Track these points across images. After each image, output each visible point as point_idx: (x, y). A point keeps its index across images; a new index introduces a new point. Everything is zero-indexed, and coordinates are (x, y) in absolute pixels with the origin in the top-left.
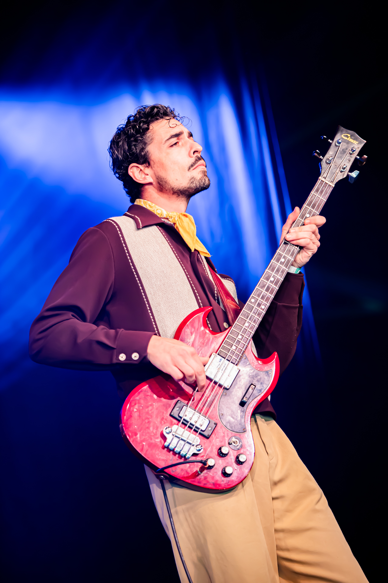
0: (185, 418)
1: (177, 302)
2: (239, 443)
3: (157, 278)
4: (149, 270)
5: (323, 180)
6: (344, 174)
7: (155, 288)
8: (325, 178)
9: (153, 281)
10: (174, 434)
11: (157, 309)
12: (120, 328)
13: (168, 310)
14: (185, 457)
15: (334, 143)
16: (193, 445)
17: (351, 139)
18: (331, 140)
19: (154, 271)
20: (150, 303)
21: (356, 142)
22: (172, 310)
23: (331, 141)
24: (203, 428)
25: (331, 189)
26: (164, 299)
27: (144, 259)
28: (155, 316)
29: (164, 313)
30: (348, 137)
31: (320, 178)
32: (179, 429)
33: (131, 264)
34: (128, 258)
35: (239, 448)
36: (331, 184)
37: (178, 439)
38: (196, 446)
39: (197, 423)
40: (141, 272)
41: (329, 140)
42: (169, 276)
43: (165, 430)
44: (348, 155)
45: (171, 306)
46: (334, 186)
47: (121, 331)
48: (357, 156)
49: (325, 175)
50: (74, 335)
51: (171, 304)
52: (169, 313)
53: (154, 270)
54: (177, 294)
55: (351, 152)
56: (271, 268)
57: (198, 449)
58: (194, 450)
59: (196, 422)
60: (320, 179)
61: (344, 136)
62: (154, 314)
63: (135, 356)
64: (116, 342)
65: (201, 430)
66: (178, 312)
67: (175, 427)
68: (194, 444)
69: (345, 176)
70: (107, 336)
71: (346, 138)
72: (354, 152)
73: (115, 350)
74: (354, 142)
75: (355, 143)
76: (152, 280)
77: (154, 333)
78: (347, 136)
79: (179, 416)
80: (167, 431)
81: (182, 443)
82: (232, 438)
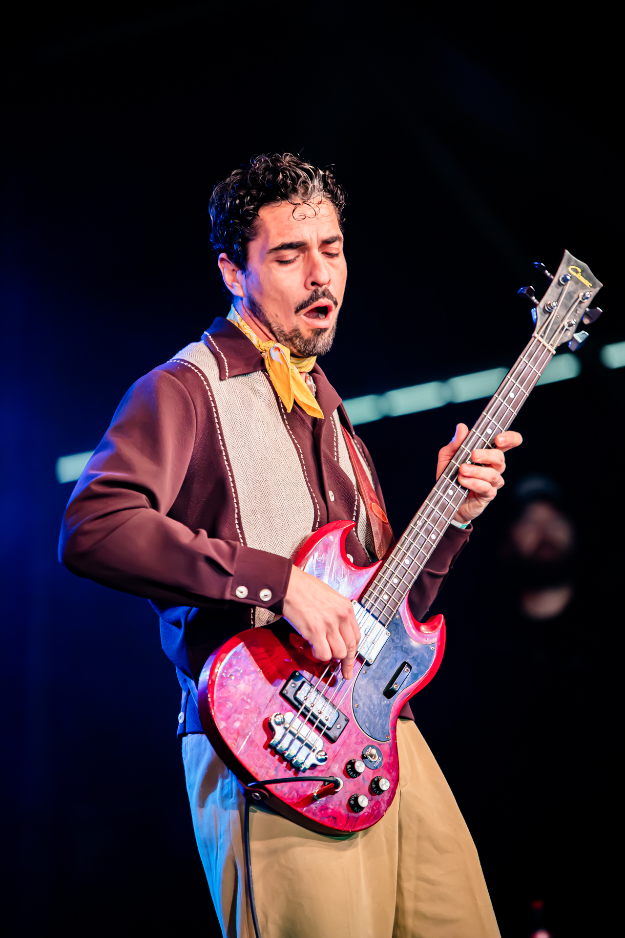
0: (307, 705)
1: (283, 512)
2: (379, 759)
3: (256, 468)
4: (244, 453)
5: (540, 338)
7: (251, 484)
8: (542, 337)
9: (249, 473)
10: (287, 726)
11: (250, 520)
13: (268, 524)
14: (299, 768)
15: (556, 279)
16: (314, 751)
17: (581, 277)
18: (551, 273)
19: (253, 457)
21: (589, 284)
22: (275, 524)
23: (551, 275)
24: (330, 724)
26: (264, 504)
27: (240, 434)
28: (244, 530)
29: (261, 528)
30: (577, 272)
31: (534, 335)
32: (295, 721)
35: (377, 766)
36: (550, 348)
37: (292, 737)
38: (318, 753)
39: (322, 714)
40: (232, 454)
41: (547, 271)
42: (275, 468)
43: (274, 718)
44: (578, 302)
45: (274, 518)
48: (588, 308)
49: (541, 332)
51: (274, 514)
52: (270, 528)
53: (252, 454)
54: (284, 498)
55: (581, 299)
57: (320, 757)
58: (312, 760)
59: (321, 712)
61: (572, 269)
62: (243, 527)
63: (266, 595)
65: (327, 728)
66: (285, 528)
67: (289, 717)
68: (314, 748)
71: (574, 274)
73: (232, 578)
74: (585, 283)
75: (587, 285)
78: (576, 270)
79: (296, 699)
80: (277, 720)
81: (297, 743)
82: (368, 747)
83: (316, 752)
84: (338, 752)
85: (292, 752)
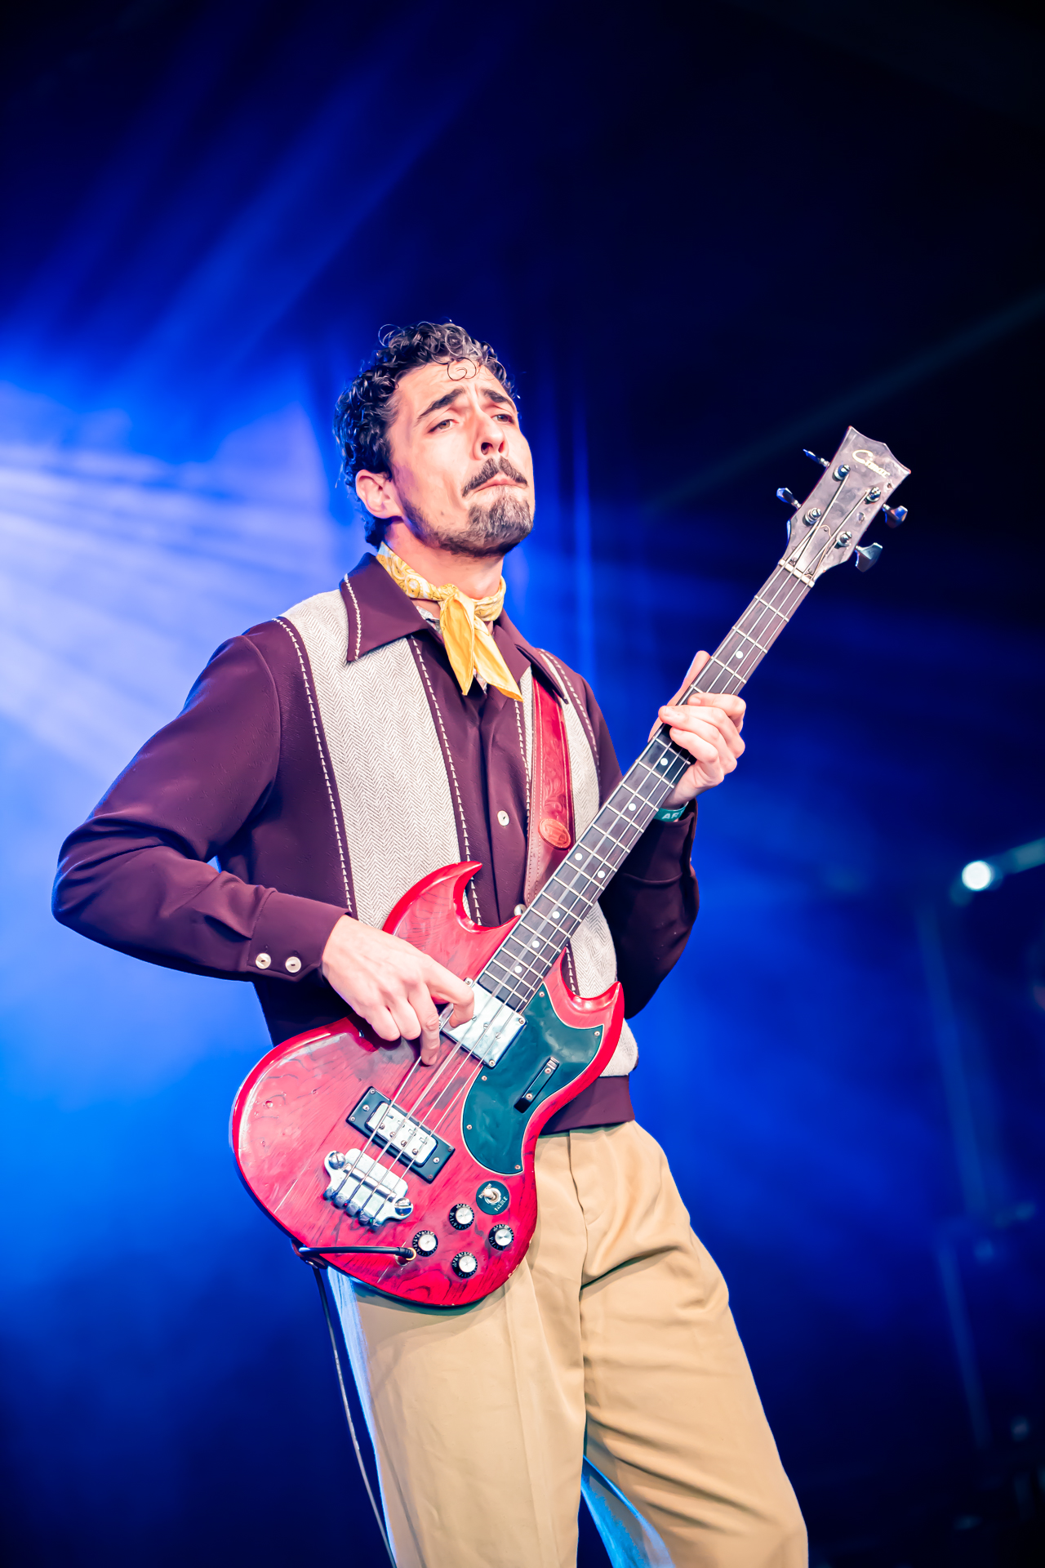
0: (381, 1132)
3: (374, 790)
5: (789, 567)
6: (843, 554)
7: (366, 812)
8: (794, 563)
10: (348, 1168)
11: (363, 864)
12: (267, 886)
13: (387, 869)
14: (369, 1223)
15: (832, 469)
16: (391, 1200)
17: (873, 464)
18: (826, 460)
20: (349, 846)
21: (886, 473)
23: (826, 463)
24: (420, 1159)
25: (804, 592)
30: (868, 458)
31: (782, 562)
32: (360, 1160)
33: (320, 748)
34: (314, 732)
36: (805, 579)
37: (356, 1183)
38: (397, 1202)
39: (407, 1146)
41: (822, 460)
43: (330, 1159)
44: (862, 503)
46: (812, 584)
47: (272, 894)
48: (885, 505)
49: (796, 555)
50: (159, 890)
55: (868, 498)
56: (634, 778)
57: (400, 1208)
58: (389, 1211)
59: (406, 1143)
60: (781, 566)
61: (858, 454)
63: (293, 964)
64: (254, 923)
65: (415, 1164)
67: (353, 1154)
68: (392, 1195)
69: (845, 559)
70: (234, 902)
71: (862, 460)
72: (876, 499)
73: (250, 942)
74: (880, 473)
75: (883, 475)
76: (363, 793)
77: (345, 910)
78: (866, 454)
79: (367, 1126)
80: (334, 1160)
81: (365, 1192)
82: (485, 1186)
83: (394, 1201)
84: (437, 1196)
85: (357, 1202)
